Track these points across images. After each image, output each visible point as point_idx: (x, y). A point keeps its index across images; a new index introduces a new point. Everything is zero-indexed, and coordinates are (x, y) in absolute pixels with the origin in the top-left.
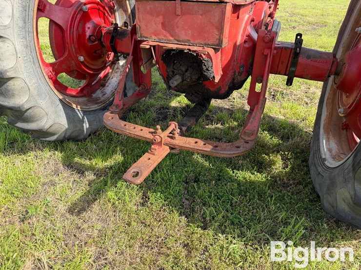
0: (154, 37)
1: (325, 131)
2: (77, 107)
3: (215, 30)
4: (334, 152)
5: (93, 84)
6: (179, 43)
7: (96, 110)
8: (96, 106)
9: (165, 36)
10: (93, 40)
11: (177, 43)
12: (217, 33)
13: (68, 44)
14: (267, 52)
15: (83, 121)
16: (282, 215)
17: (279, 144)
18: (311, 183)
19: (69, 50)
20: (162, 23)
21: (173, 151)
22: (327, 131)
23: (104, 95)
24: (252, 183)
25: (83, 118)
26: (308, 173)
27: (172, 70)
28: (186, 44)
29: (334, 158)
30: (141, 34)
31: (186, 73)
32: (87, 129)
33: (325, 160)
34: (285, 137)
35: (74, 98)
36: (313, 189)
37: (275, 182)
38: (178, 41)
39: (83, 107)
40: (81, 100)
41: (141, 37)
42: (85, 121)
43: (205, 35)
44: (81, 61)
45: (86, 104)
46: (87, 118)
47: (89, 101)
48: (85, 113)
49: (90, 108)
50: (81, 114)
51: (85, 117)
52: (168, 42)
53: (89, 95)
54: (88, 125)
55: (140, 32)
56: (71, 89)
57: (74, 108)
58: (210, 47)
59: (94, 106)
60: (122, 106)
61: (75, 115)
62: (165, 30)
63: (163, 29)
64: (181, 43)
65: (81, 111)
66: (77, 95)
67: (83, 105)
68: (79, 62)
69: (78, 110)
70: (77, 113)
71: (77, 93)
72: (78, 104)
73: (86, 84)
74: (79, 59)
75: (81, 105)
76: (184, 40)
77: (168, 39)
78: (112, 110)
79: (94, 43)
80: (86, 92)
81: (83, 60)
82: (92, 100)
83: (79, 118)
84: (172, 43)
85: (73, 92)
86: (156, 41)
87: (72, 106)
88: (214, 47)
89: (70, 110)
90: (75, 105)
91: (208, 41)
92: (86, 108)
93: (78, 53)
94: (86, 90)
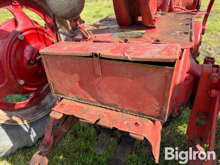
0: (71, 95)
2: (23, 122)
3: (154, 99)
5: (41, 93)
6: (103, 106)
7: (43, 117)
8: (44, 113)
9: (84, 96)
11: (101, 105)
12: (158, 104)
13: (6, 72)
15: (29, 133)
19: (8, 77)
20: (79, 82)
23: (52, 99)
25: (30, 130)
28: (112, 108)
30: (55, 90)
32: (34, 138)
38: (101, 103)
39: (30, 119)
40: (30, 110)
41: (56, 93)
42: (32, 132)
43: (138, 103)
44: (22, 84)
45: (35, 114)
46: (34, 129)
47: (37, 109)
48: (32, 124)
49: (37, 118)
50: (27, 128)
51: (32, 129)
52: (88, 103)
53: (39, 103)
54: (35, 135)
55: (54, 88)
56: (19, 104)
57: (19, 125)
58: (146, 117)
59: (41, 114)
60: (52, 142)
61: (20, 132)
62: (84, 89)
63: (81, 88)
64: (105, 107)
65: (27, 125)
66: (26, 106)
67: (30, 116)
68: (21, 85)
69: (24, 125)
70: (23, 129)
71: (26, 105)
72: (25, 116)
73: (33, 97)
74: (19, 83)
75: (29, 116)
76: (108, 103)
77: (89, 99)
78: (41, 150)
79: (34, 66)
80: (35, 101)
81: (24, 83)
82: (41, 106)
83: (26, 132)
84: (94, 105)
85: (22, 105)
86: (74, 99)
87: (18, 123)
88: (153, 119)
89: (15, 128)
90: (21, 121)
91: (142, 111)
92: (33, 119)
93: (18, 77)
94: (35, 99)
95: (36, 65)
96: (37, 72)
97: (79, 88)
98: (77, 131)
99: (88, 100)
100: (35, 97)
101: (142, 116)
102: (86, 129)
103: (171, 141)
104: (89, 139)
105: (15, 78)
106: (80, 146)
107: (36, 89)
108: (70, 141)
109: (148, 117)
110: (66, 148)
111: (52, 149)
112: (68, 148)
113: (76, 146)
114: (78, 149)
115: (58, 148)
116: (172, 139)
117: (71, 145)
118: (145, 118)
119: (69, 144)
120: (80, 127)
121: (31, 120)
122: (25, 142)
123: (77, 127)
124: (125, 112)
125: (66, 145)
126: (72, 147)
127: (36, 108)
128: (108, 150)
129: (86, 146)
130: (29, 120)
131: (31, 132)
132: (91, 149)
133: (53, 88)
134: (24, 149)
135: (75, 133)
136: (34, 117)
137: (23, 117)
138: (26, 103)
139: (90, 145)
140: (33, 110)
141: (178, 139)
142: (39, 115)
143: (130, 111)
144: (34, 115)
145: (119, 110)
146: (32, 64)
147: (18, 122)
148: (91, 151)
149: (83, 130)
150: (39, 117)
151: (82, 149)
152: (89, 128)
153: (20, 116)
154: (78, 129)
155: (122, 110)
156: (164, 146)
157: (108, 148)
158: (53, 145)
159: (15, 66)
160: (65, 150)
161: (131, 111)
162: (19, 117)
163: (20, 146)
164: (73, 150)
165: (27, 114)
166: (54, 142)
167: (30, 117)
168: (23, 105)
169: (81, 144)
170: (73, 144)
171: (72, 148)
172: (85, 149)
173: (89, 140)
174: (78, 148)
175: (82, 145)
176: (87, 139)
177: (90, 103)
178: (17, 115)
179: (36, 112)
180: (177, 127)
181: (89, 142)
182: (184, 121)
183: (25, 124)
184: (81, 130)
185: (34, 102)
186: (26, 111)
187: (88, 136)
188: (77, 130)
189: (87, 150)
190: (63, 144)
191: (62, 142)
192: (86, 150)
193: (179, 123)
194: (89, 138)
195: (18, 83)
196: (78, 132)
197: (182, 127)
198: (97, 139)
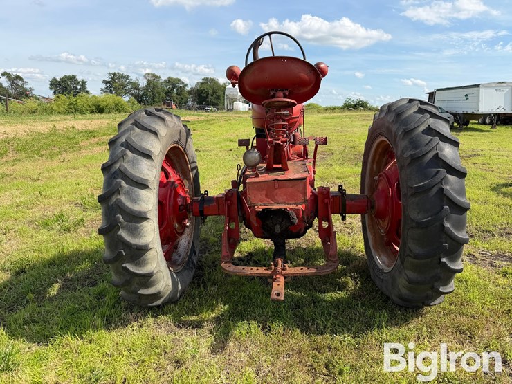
0: (260, 203)
1: (375, 250)
2: (172, 270)
3: (301, 195)
4: (387, 263)
9: (268, 201)
12: (303, 196)
14: (326, 201)
15: (178, 283)
16: (369, 313)
17: (344, 269)
18: (379, 290)
19: (168, 221)
20: (265, 194)
21: (287, 280)
22: (377, 250)
23: (180, 256)
24: (339, 300)
25: (177, 279)
26: (374, 284)
29: (388, 266)
30: (251, 202)
32: (179, 290)
33: (383, 270)
34: (346, 263)
36: (382, 293)
37: (354, 296)
38: (277, 203)
41: (251, 204)
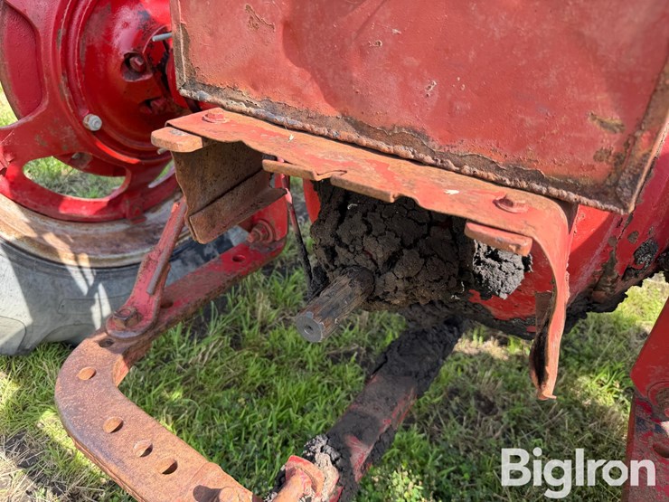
0: (246, 93)
2: (76, 259)
3: (602, 97)
5: (151, 186)
6: (365, 141)
9: (297, 94)
10: (138, 69)
11: (354, 136)
12: (614, 119)
13: (48, 75)
15: (90, 299)
19: (53, 95)
20: (286, 25)
25: (93, 289)
27: (331, 241)
28: (401, 150)
30: (192, 72)
31: (389, 276)
35: (85, 227)
38: (360, 127)
39: (101, 256)
40: (105, 230)
41: (193, 83)
42: (99, 299)
43: (522, 120)
44: (93, 129)
45: (118, 246)
46: (108, 290)
47: (130, 234)
48: (102, 273)
49: (124, 258)
50: (86, 280)
51: (101, 287)
52: (308, 126)
53: (137, 216)
54: (107, 310)
55: (188, 60)
56: (75, 201)
57: (63, 264)
58: (544, 191)
59: (139, 252)
60: (152, 316)
61: (61, 286)
62: (300, 62)
63: (289, 55)
64: (371, 143)
65: (87, 271)
66: (95, 217)
67: (104, 249)
68: (88, 131)
69: (77, 269)
70: (71, 278)
71: (96, 213)
72: (87, 245)
73: (124, 189)
74: (85, 121)
75: (99, 247)
76: (390, 127)
77: (311, 109)
78: (109, 332)
79: (141, 79)
80: (128, 206)
81: (99, 126)
82: (141, 229)
83: (79, 292)
84: (328, 137)
85: (84, 208)
86: (253, 110)
87: (58, 257)
88: (573, 196)
89: (48, 270)
90: (71, 255)
91: (535, 157)
92: (109, 258)
93: (84, 103)
94: (127, 202)
95: (147, 77)
96: (147, 103)
97: (282, 55)
98: (242, 329)
99: (307, 112)
100: (129, 192)
101: (525, 185)
102: (271, 329)
103: (547, 417)
104: (276, 358)
105: (74, 102)
106: (245, 372)
107: (134, 160)
108: (215, 351)
109: (554, 191)
110: (198, 370)
111: (146, 338)
112: (203, 372)
113: (231, 370)
114: (234, 382)
115: (171, 367)
116: (552, 411)
117: (216, 366)
118: (540, 193)
119: (208, 362)
120: (253, 318)
121: (103, 260)
122: (70, 322)
123: (245, 315)
124: (454, 168)
125: (199, 362)
126: (216, 370)
127: (128, 229)
128: (333, 402)
129: (264, 376)
130: (96, 258)
131: (96, 296)
132: (276, 389)
133: (184, 62)
134: (65, 348)
135: (234, 333)
136: (115, 253)
137: (80, 246)
138: (98, 207)
139: (276, 375)
140: (115, 234)
141: (575, 416)
142: (132, 254)
143: (476, 159)
144: (114, 248)
145: (429, 159)
146: (136, 72)
147: (60, 253)
148: (276, 393)
149: (263, 329)
150: (132, 257)
151: (249, 382)
152: (283, 327)
153: (72, 241)
154: (246, 323)
155: (441, 155)
156: (520, 428)
157: (333, 396)
158: (154, 325)
159: (79, 61)
160: (192, 379)
161: (482, 162)
162: (67, 242)
163: (53, 332)
164: (218, 381)
165: (94, 238)
166: (159, 315)
167: (102, 252)
168: (87, 209)
169: (247, 367)
170: (221, 364)
171: (216, 376)
172: (257, 385)
173: (276, 362)
174: (237, 379)
175: (251, 371)
176: (271, 357)
177: (313, 126)
178: (61, 233)
179: (123, 240)
180: (576, 377)
181: (274, 366)
182: (600, 365)
183: (80, 267)
184: (257, 327)
185: (124, 211)
186: (92, 230)
187: (273, 349)
188: (244, 324)
189: (262, 390)
190: (189, 358)
191: (190, 352)
192: (259, 388)
193: (583, 368)
194: (276, 354)
195: (81, 123)
196: (246, 331)
197: (594, 382)
198: (302, 364)
